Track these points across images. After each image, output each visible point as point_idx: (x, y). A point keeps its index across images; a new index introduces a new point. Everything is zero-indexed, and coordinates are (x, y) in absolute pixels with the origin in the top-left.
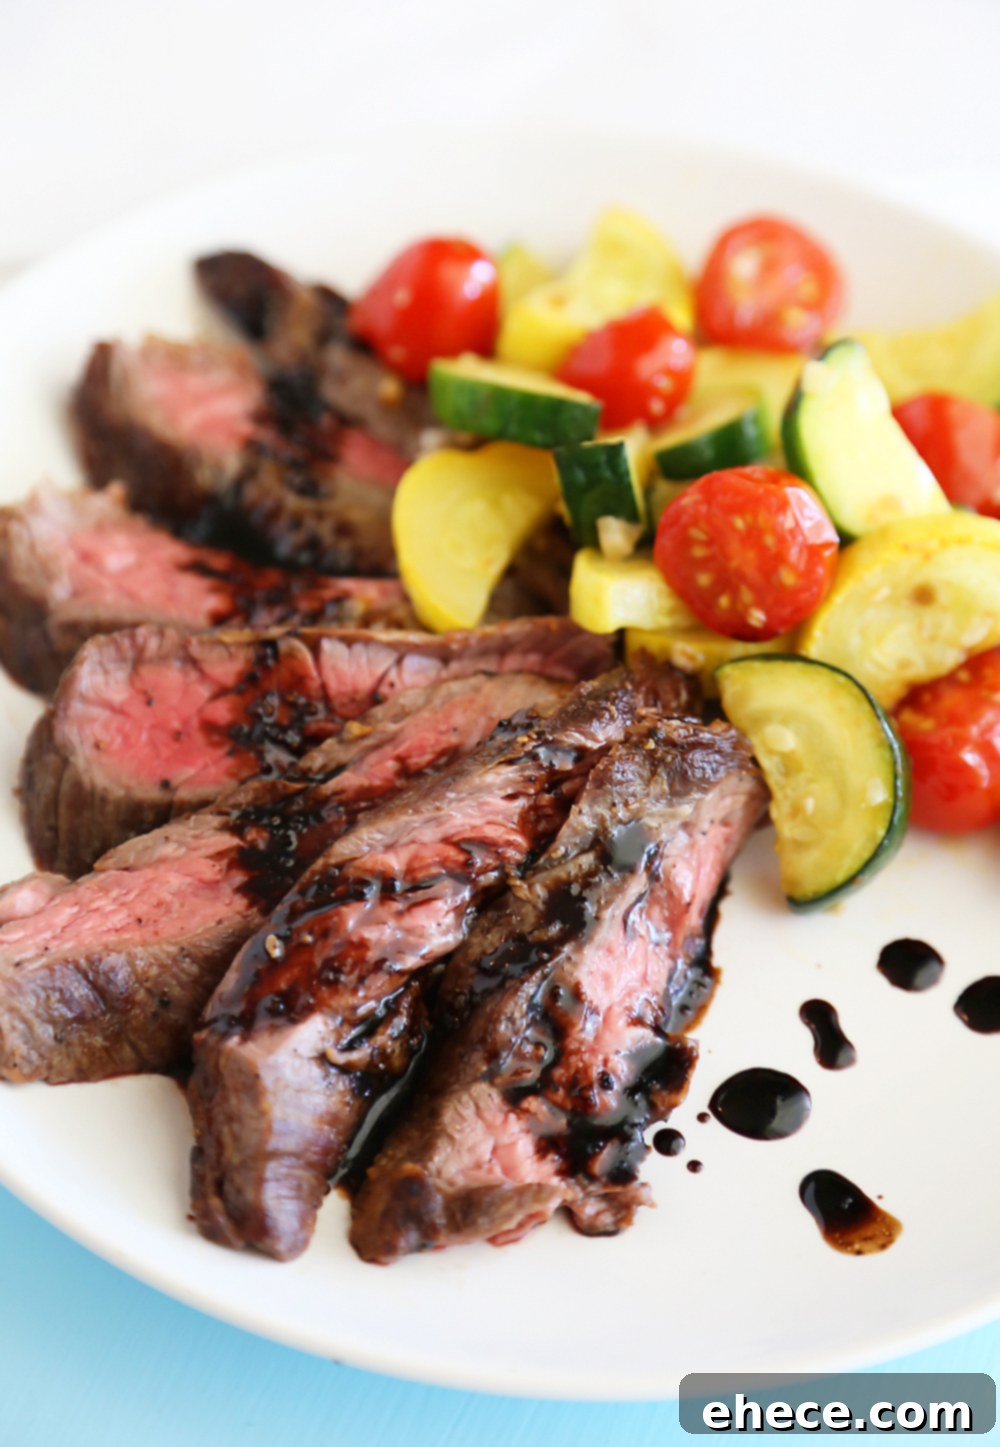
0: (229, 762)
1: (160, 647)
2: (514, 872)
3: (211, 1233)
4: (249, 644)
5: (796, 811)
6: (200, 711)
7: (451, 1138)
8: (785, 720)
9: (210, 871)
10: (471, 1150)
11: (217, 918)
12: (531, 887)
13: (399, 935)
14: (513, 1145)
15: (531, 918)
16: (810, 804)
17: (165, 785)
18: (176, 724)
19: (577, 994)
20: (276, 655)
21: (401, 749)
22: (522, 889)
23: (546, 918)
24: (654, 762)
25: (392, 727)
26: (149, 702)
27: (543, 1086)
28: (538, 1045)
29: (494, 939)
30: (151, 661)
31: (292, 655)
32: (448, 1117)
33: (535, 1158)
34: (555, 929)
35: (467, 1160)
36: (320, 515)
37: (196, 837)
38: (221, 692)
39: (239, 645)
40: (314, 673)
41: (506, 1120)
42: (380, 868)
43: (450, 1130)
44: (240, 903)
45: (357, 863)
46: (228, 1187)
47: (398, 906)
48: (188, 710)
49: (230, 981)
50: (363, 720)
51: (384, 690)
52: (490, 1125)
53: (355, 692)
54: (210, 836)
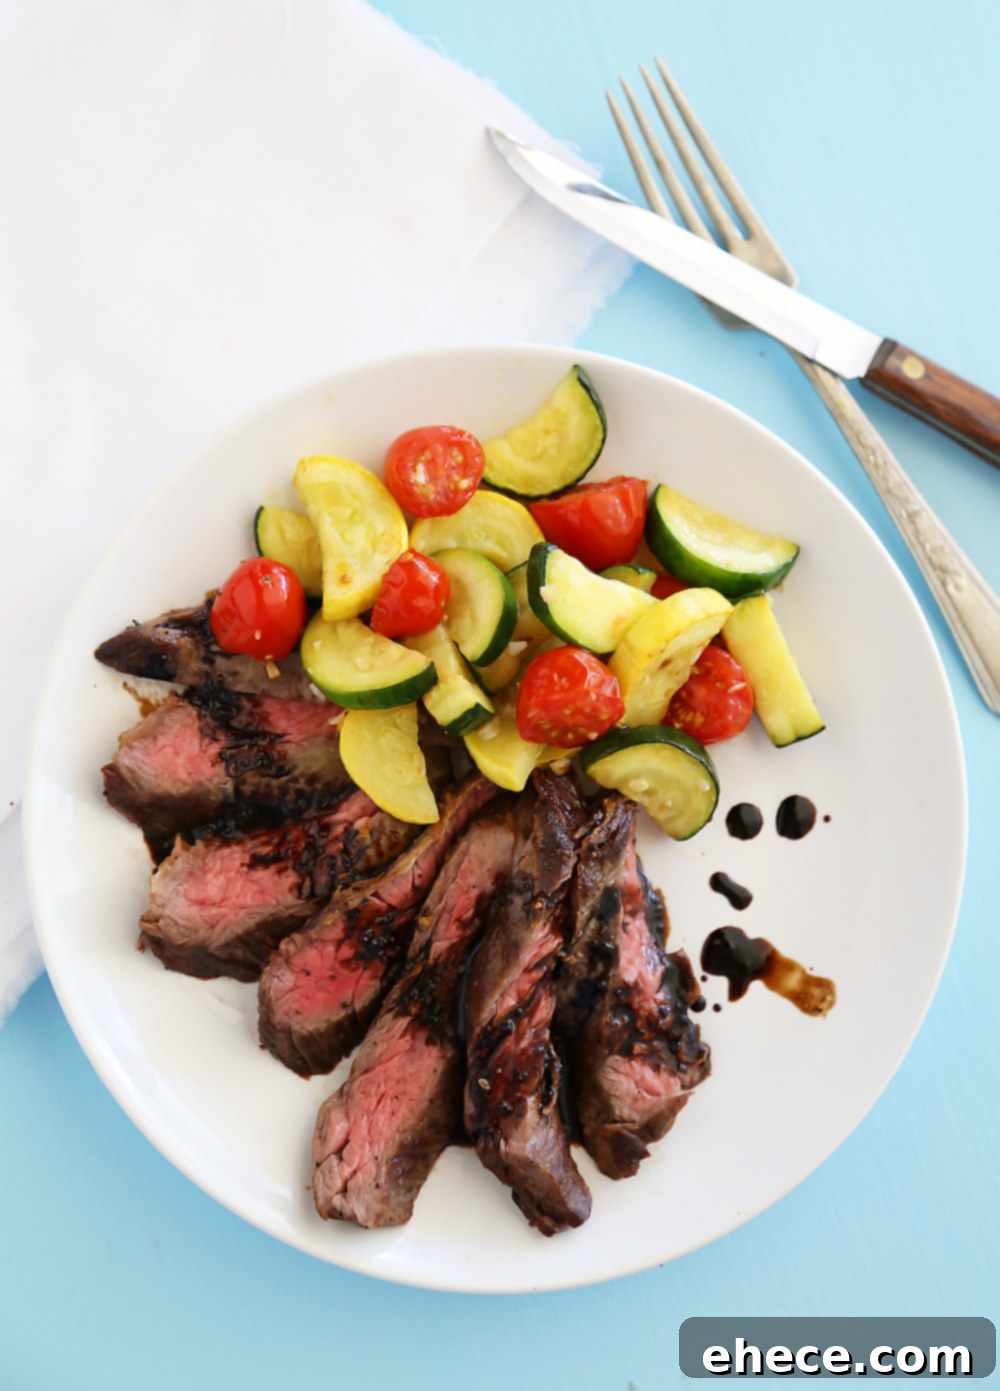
0: (367, 973)
1: (295, 946)
2: (563, 954)
3: (548, 1232)
4: (339, 917)
6: (336, 958)
7: (616, 1096)
8: (637, 776)
9: (405, 1043)
10: (628, 1093)
11: (432, 1070)
12: (575, 955)
13: (533, 1030)
14: (643, 1077)
15: (584, 969)
16: (668, 802)
17: (344, 1006)
18: (328, 974)
20: (358, 910)
21: (455, 914)
22: (571, 959)
23: (592, 965)
24: (600, 861)
25: (441, 906)
26: (308, 974)
27: (636, 1035)
29: (571, 990)
30: (295, 954)
32: (606, 1085)
33: (656, 1074)
34: (600, 967)
35: (628, 1101)
36: (295, 780)
37: (387, 1032)
38: (340, 943)
39: (334, 921)
40: (382, 904)
41: (631, 1066)
42: (507, 1010)
43: (612, 1092)
44: (435, 1051)
45: (495, 1018)
47: (526, 1019)
48: (329, 962)
49: (470, 1108)
50: (426, 914)
51: (418, 882)
52: (626, 1075)
53: (406, 895)
54: (394, 1026)
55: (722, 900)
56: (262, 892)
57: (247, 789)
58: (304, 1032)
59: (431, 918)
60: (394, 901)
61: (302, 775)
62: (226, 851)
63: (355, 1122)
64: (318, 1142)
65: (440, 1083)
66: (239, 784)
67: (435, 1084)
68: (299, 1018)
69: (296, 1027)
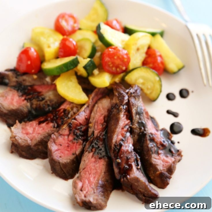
0: (78, 144)
1: (56, 136)
2: (131, 126)
4: (67, 126)
5: (148, 89)
6: (68, 140)
8: (139, 78)
10: (161, 164)
12: (135, 125)
14: (164, 159)
15: (139, 129)
16: (149, 87)
17: (73, 154)
18: (67, 145)
19: (152, 134)
20: (71, 124)
21: (99, 122)
22: (134, 127)
24: (134, 97)
25: (94, 121)
26: (61, 145)
28: (153, 144)
29: (136, 136)
31: (73, 122)
32: (154, 163)
33: (167, 158)
34: (143, 128)
35: (161, 165)
37: (87, 157)
38: (68, 135)
39: (66, 127)
40: (78, 122)
41: (159, 157)
42: (120, 139)
43: (156, 164)
44: (102, 160)
45: (117, 141)
46: (146, 195)
47: (126, 142)
48: (67, 141)
49: (116, 170)
50: (90, 123)
51: (86, 117)
52: (159, 159)
53: (84, 120)
54: (89, 155)
55: (171, 116)
56: (43, 129)
57: (34, 106)
58: (63, 162)
59: (92, 124)
60: (81, 122)
61: (48, 100)
62: (31, 122)
63: (84, 181)
64: (74, 189)
65: (106, 168)
66: (32, 104)
67: (105, 168)
68: (61, 158)
69: (61, 161)
